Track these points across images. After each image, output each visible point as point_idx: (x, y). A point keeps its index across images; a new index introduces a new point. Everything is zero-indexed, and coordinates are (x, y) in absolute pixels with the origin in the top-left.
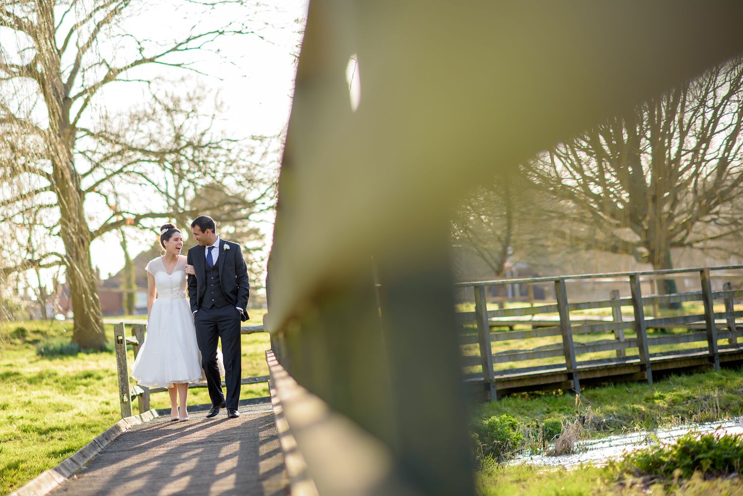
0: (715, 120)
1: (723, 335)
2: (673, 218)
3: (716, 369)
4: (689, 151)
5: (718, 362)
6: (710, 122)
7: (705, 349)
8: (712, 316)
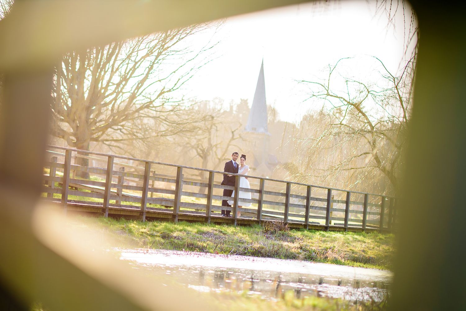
0: (134, 69)
1: (113, 197)
2: (96, 123)
3: (105, 217)
4: (114, 84)
5: (107, 213)
6: (131, 69)
7: (101, 204)
8: (110, 185)
